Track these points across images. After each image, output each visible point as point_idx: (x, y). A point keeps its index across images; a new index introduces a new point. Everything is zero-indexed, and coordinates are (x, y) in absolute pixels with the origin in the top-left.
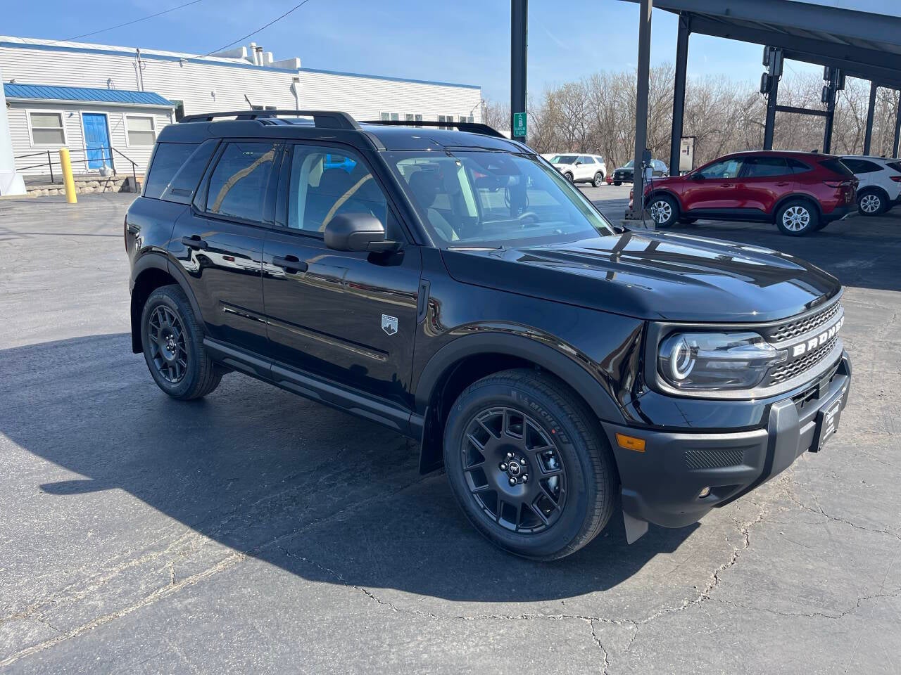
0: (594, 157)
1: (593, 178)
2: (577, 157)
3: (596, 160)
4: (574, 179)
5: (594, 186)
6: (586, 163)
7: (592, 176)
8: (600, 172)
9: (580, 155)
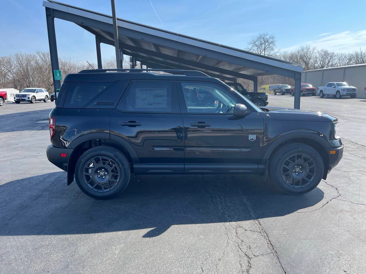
0: (43, 89)
1: (44, 98)
2: (36, 89)
3: (44, 91)
4: (37, 99)
5: (45, 102)
6: (40, 92)
7: (44, 97)
8: (47, 96)
9: (37, 89)
